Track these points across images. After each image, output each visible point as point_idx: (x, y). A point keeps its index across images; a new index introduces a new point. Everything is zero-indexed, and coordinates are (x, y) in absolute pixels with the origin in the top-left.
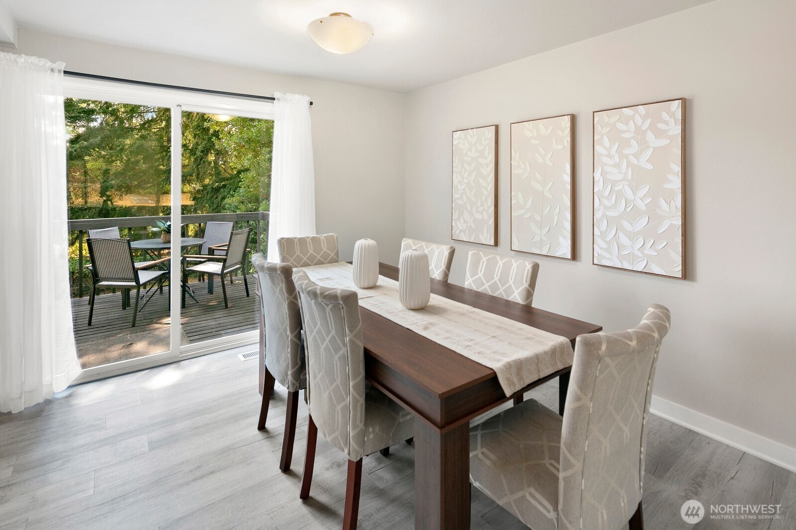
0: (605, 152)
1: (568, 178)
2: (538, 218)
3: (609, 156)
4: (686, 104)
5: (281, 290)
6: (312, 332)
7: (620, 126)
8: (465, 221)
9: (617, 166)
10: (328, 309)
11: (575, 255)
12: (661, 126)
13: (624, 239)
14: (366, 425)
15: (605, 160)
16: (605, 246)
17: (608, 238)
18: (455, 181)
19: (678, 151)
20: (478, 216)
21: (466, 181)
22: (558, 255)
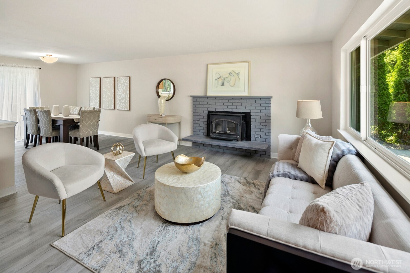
0: (119, 86)
1: (113, 91)
2: (108, 100)
3: (120, 87)
4: (130, 77)
5: (33, 114)
6: (41, 119)
7: (121, 81)
8: (93, 102)
9: (121, 89)
10: (44, 113)
11: (114, 109)
12: (126, 81)
13: (122, 104)
14: (52, 131)
15: (119, 87)
16: (119, 106)
17: (119, 104)
18: (90, 92)
19: (129, 87)
20: (96, 101)
21: (93, 92)
22: (111, 109)
